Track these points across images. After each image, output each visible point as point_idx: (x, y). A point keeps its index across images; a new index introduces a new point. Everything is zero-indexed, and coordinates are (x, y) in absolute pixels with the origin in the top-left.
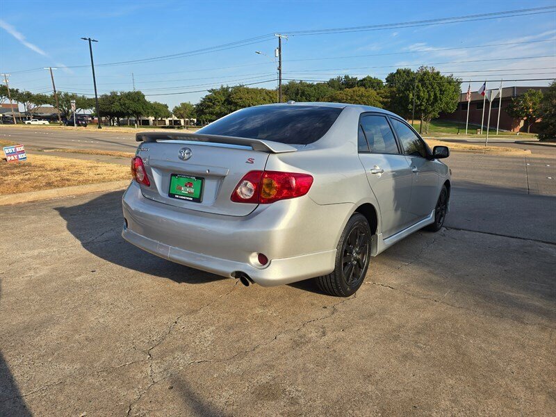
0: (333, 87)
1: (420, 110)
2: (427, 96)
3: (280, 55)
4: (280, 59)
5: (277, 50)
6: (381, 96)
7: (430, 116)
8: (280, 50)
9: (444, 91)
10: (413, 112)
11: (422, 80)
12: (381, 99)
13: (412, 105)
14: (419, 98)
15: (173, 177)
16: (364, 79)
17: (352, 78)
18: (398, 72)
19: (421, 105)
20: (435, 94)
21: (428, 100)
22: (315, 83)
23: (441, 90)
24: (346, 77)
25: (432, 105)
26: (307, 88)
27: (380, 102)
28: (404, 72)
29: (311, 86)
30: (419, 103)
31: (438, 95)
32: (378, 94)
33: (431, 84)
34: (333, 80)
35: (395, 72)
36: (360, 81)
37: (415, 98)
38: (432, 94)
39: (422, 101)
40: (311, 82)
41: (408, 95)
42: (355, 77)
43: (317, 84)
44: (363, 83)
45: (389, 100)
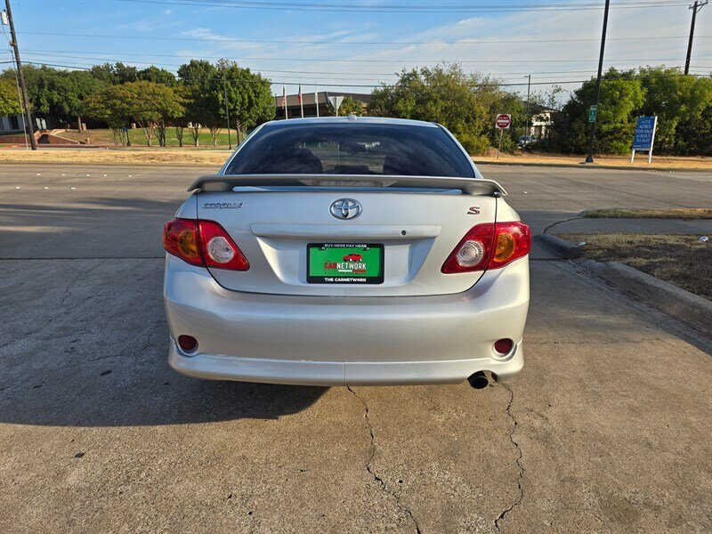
0: (101, 78)
1: (235, 116)
2: (240, 99)
3: (11, 23)
4: (12, 28)
5: (4, 14)
6: (180, 95)
7: (247, 123)
8: (9, 14)
9: (259, 93)
10: (227, 118)
11: (230, 78)
12: (182, 100)
13: (225, 109)
14: (230, 100)
15: (312, 250)
16: (147, 71)
17: (128, 67)
18: (193, 64)
19: (235, 109)
20: (249, 97)
21: (242, 104)
22: (70, 70)
23: (255, 92)
24: (119, 65)
25: (248, 110)
26: (56, 78)
27: (181, 104)
28: (201, 65)
29: (64, 74)
30: (232, 107)
31: (253, 98)
32: (175, 92)
33: (242, 84)
34: (98, 67)
35: (188, 64)
36: (141, 72)
37: (226, 99)
38: (246, 97)
39: (236, 105)
40: (62, 69)
41: (217, 96)
42: (132, 65)
43: (73, 72)
44: (147, 75)
45: (192, 101)
